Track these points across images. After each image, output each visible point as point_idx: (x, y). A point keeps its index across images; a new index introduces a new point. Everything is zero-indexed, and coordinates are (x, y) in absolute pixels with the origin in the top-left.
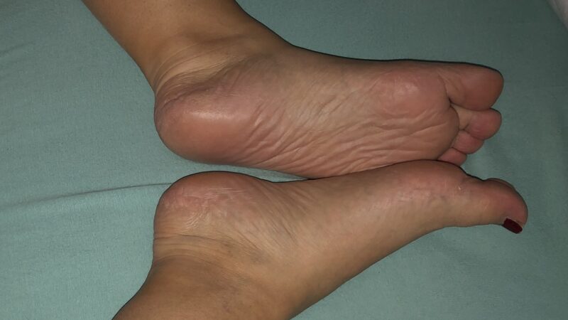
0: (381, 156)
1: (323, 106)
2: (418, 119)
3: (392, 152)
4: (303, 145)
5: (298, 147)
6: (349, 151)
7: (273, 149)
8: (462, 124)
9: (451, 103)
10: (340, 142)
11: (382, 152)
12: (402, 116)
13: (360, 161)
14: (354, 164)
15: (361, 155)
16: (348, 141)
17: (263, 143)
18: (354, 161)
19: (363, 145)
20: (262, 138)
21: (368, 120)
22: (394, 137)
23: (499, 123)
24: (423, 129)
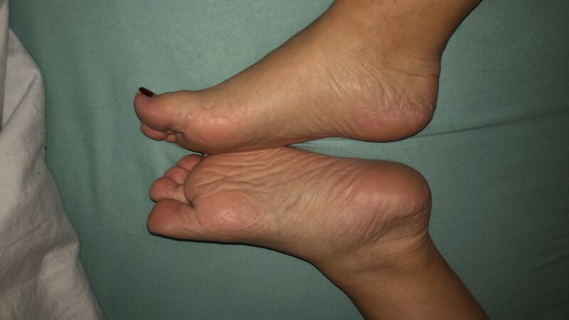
0: (247, 161)
1: (296, 203)
2: (220, 188)
3: (239, 164)
4: (309, 172)
5: (313, 171)
6: (273, 166)
7: (334, 169)
8: (181, 188)
9: (191, 204)
10: (280, 173)
11: (247, 164)
12: (233, 191)
13: (264, 158)
14: (269, 156)
15: (263, 162)
16: (275, 174)
17: (343, 173)
18: (269, 158)
19: (263, 170)
20: (344, 177)
21: (260, 189)
22: (239, 175)
23: (152, 189)
24: (216, 181)
